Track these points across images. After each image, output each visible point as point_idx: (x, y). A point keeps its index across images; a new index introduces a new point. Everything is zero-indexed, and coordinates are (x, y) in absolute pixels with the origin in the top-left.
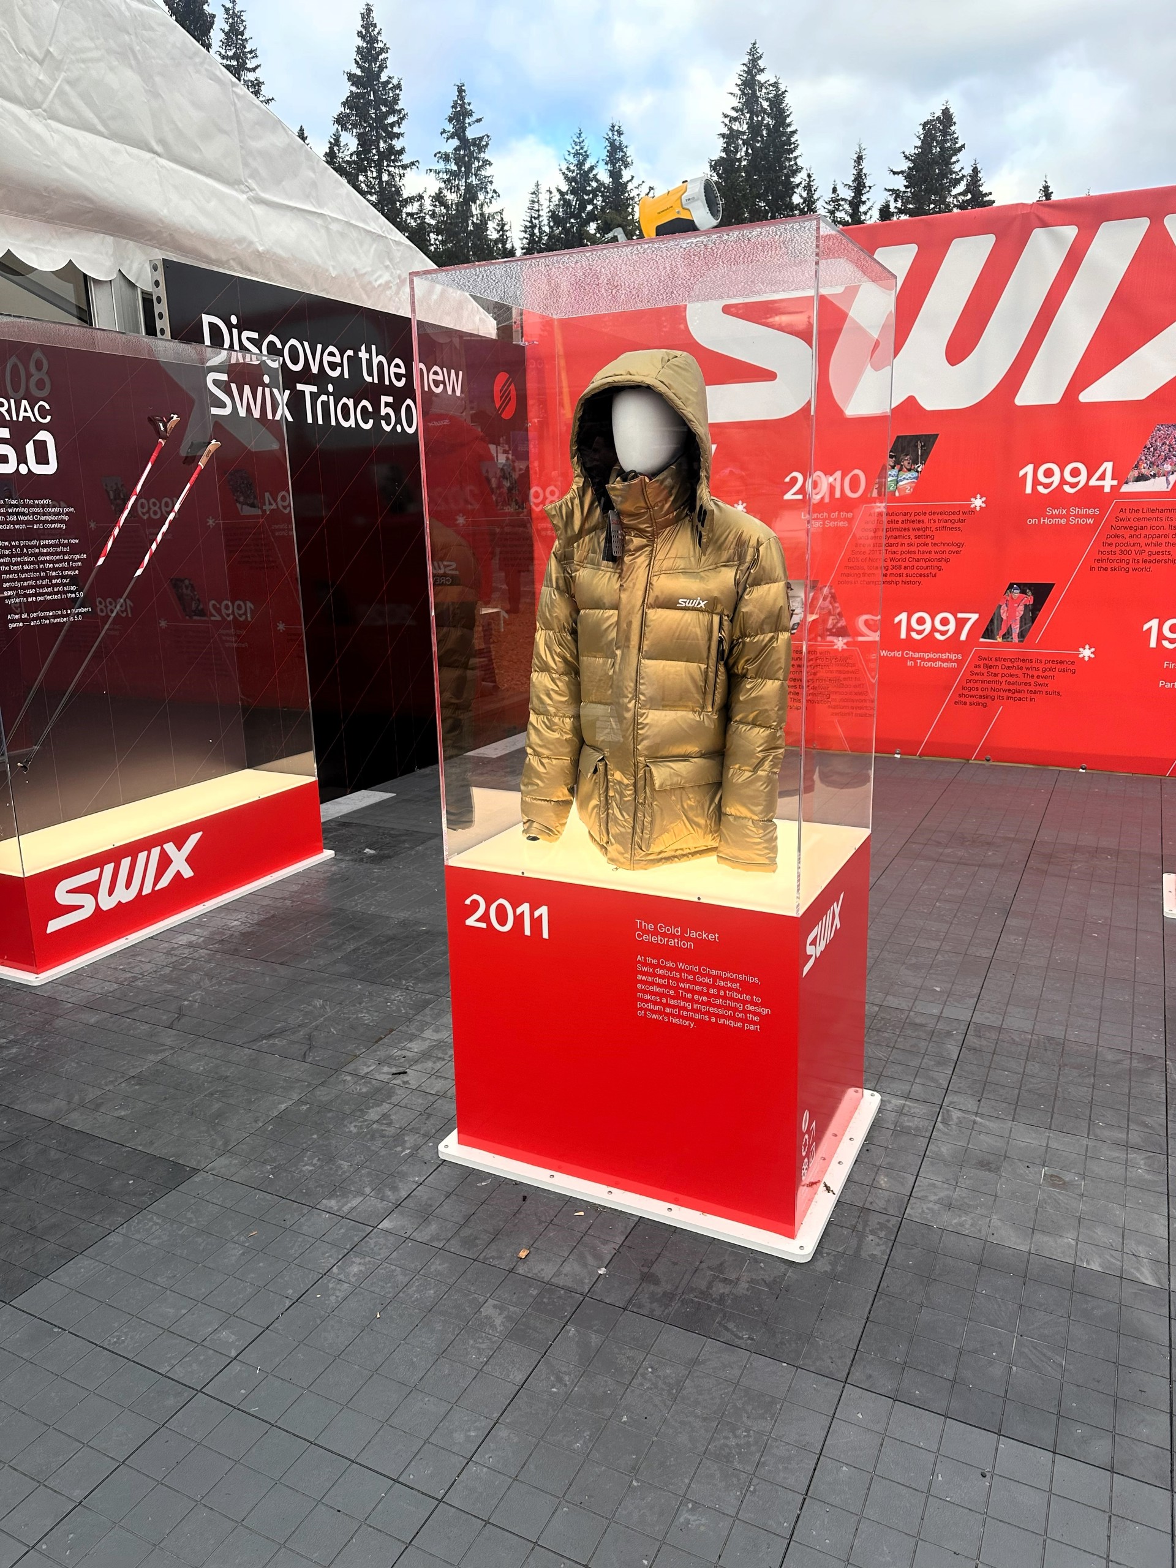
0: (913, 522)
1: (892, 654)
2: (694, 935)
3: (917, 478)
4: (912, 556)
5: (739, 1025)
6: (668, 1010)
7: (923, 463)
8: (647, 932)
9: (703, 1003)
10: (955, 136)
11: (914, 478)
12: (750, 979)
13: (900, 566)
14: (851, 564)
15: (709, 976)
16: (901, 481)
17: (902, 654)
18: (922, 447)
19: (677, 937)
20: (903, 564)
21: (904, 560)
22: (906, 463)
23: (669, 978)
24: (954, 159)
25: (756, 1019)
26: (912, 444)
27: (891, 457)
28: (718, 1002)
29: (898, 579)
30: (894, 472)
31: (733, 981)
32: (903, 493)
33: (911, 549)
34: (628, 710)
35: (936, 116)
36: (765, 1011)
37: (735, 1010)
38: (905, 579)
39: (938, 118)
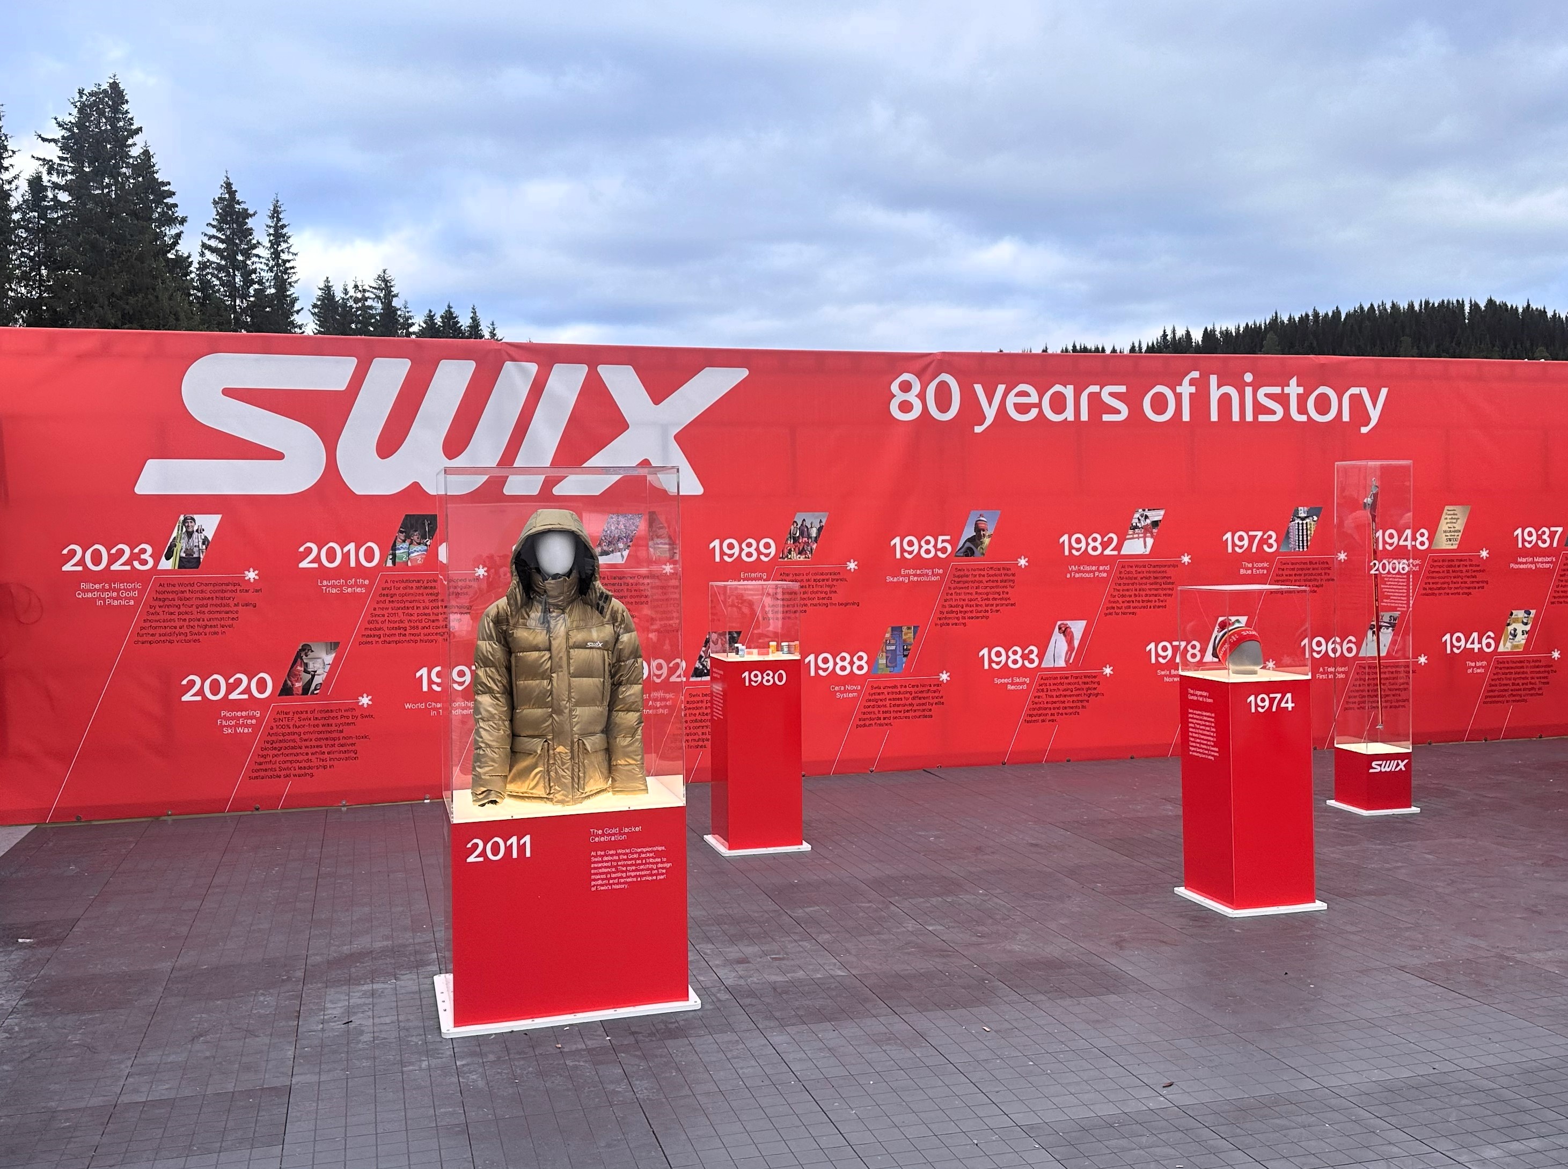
0: (426, 588)
1: (416, 706)
2: (627, 830)
3: (426, 551)
4: (427, 617)
5: (654, 878)
6: (611, 881)
7: (431, 537)
8: (598, 836)
9: (633, 871)
10: (129, 116)
11: (424, 551)
12: (660, 849)
13: (417, 627)
14: (372, 626)
15: (636, 853)
16: (412, 553)
17: (426, 705)
18: (429, 524)
19: (616, 834)
20: (420, 625)
21: (421, 621)
22: (415, 538)
23: (611, 861)
24: (130, 142)
25: (664, 871)
26: (420, 521)
27: (402, 532)
28: (642, 867)
29: (418, 638)
30: (406, 545)
31: (650, 852)
32: (415, 564)
33: (426, 611)
34: (566, 708)
35: (102, 88)
36: (668, 865)
37: (652, 869)
38: (422, 637)
39: (105, 91)
